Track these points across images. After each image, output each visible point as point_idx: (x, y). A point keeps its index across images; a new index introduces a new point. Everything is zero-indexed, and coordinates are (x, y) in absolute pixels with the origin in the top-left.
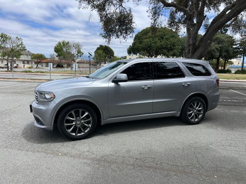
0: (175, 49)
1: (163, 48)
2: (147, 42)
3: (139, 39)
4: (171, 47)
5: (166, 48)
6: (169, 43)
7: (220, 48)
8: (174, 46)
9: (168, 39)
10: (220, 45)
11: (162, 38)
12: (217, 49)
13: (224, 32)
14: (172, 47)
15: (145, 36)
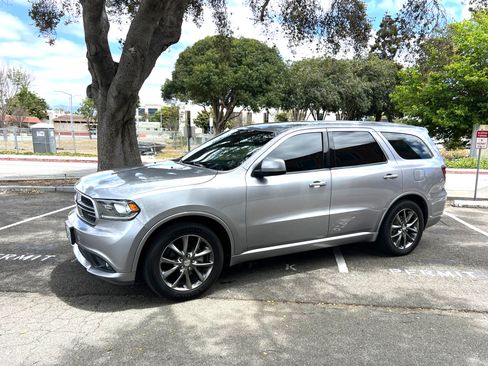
0: (270, 91)
1: (242, 88)
2: (201, 72)
3: (186, 64)
4: (261, 86)
5: (247, 88)
6: (255, 75)
7: (373, 89)
8: (268, 83)
9: (253, 65)
10: (374, 84)
11: (240, 62)
12: (366, 91)
13: (389, 54)
14: (265, 86)
15: (199, 58)
